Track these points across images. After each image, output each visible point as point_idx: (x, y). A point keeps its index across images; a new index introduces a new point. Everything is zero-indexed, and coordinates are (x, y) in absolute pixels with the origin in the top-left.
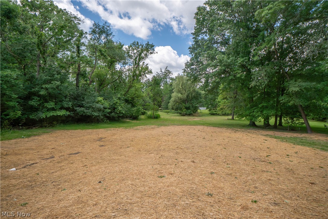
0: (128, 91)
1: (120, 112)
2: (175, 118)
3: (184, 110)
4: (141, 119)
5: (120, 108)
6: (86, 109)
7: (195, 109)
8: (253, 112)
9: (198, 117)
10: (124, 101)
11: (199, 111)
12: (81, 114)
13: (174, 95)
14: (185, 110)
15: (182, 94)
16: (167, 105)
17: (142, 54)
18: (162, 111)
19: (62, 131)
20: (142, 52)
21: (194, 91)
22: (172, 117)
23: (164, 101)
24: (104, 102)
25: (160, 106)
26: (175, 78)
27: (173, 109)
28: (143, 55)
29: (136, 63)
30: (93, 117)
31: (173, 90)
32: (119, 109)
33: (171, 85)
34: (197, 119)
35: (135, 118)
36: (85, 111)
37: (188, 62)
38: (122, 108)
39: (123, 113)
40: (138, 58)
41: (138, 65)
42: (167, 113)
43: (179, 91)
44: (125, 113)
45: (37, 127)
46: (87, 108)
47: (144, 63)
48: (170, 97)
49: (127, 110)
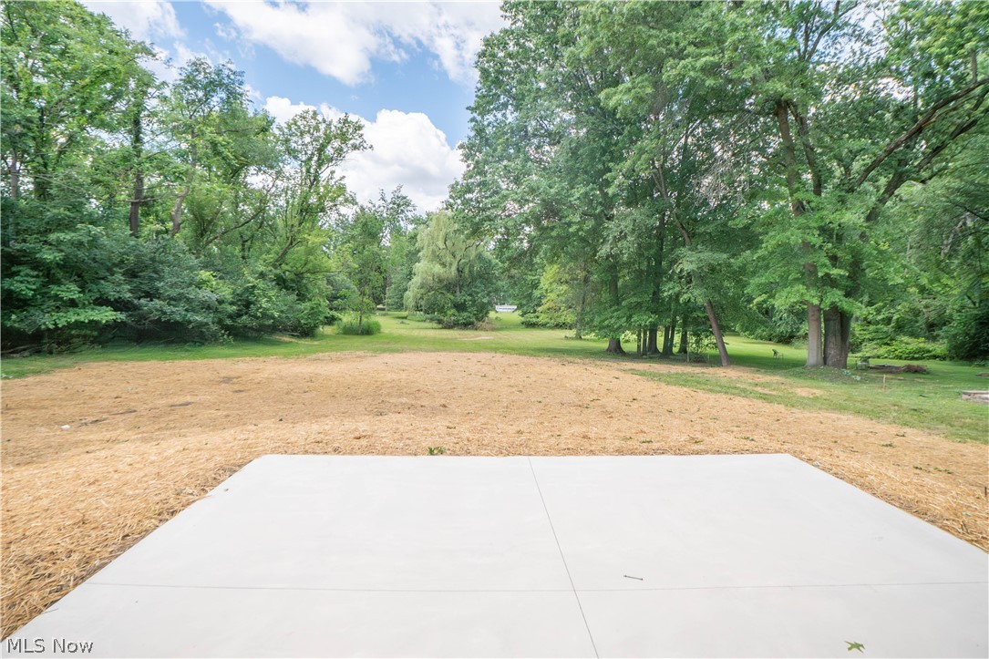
0: (285, 253)
1: (264, 314)
2: (423, 333)
3: (449, 313)
4: (323, 337)
5: (264, 303)
6: (169, 304)
7: (481, 311)
8: (611, 318)
9: (489, 333)
10: (274, 283)
11: (492, 315)
12: (155, 316)
13: (420, 267)
14: (453, 311)
15: (444, 265)
16: (402, 297)
17: (329, 147)
18: (385, 315)
19: (107, 363)
20: (329, 143)
21: (480, 257)
22: (416, 333)
23: (393, 286)
24: (218, 284)
25: (378, 300)
26: (425, 217)
27: (418, 308)
28: (329, 151)
29: (308, 171)
30: (190, 326)
31: (419, 251)
32: (264, 306)
33: (413, 238)
34: (483, 336)
35: (306, 332)
36: (168, 309)
37: (457, 183)
38: (272, 302)
39: (273, 318)
40: (315, 158)
41: (316, 178)
42: (400, 320)
43: (436, 257)
44: (279, 316)
45: (26, 353)
46: (173, 302)
47: (332, 172)
48: (410, 275)
49: (284, 308)
